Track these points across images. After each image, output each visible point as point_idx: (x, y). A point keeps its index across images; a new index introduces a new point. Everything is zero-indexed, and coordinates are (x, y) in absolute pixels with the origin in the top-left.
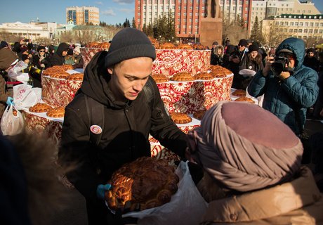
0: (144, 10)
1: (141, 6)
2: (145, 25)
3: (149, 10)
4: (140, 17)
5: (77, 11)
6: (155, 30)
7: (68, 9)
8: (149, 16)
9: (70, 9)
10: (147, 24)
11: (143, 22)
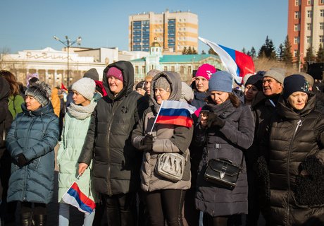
0: (307, 20)
1: (300, 10)
2: (310, 50)
3: (318, 19)
4: (300, 35)
5: (153, 22)
7: (131, 19)
8: (318, 32)
9: (137, 18)
11: (306, 45)
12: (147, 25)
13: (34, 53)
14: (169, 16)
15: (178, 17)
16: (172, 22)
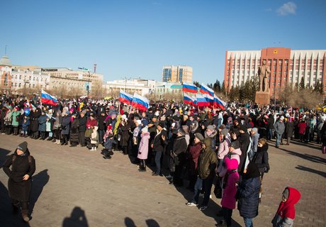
0: (232, 74)
1: (229, 70)
2: (232, 87)
3: (236, 74)
4: (229, 80)
5: (173, 70)
6: (241, 91)
7: (164, 68)
8: (236, 79)
9: (166, 68)
10: (235, 87)
11: (231, 85)
12: (170, 71)
13: (120, 81)
14: (180, 67)
15: (184, 68)
16: (181, 70)
